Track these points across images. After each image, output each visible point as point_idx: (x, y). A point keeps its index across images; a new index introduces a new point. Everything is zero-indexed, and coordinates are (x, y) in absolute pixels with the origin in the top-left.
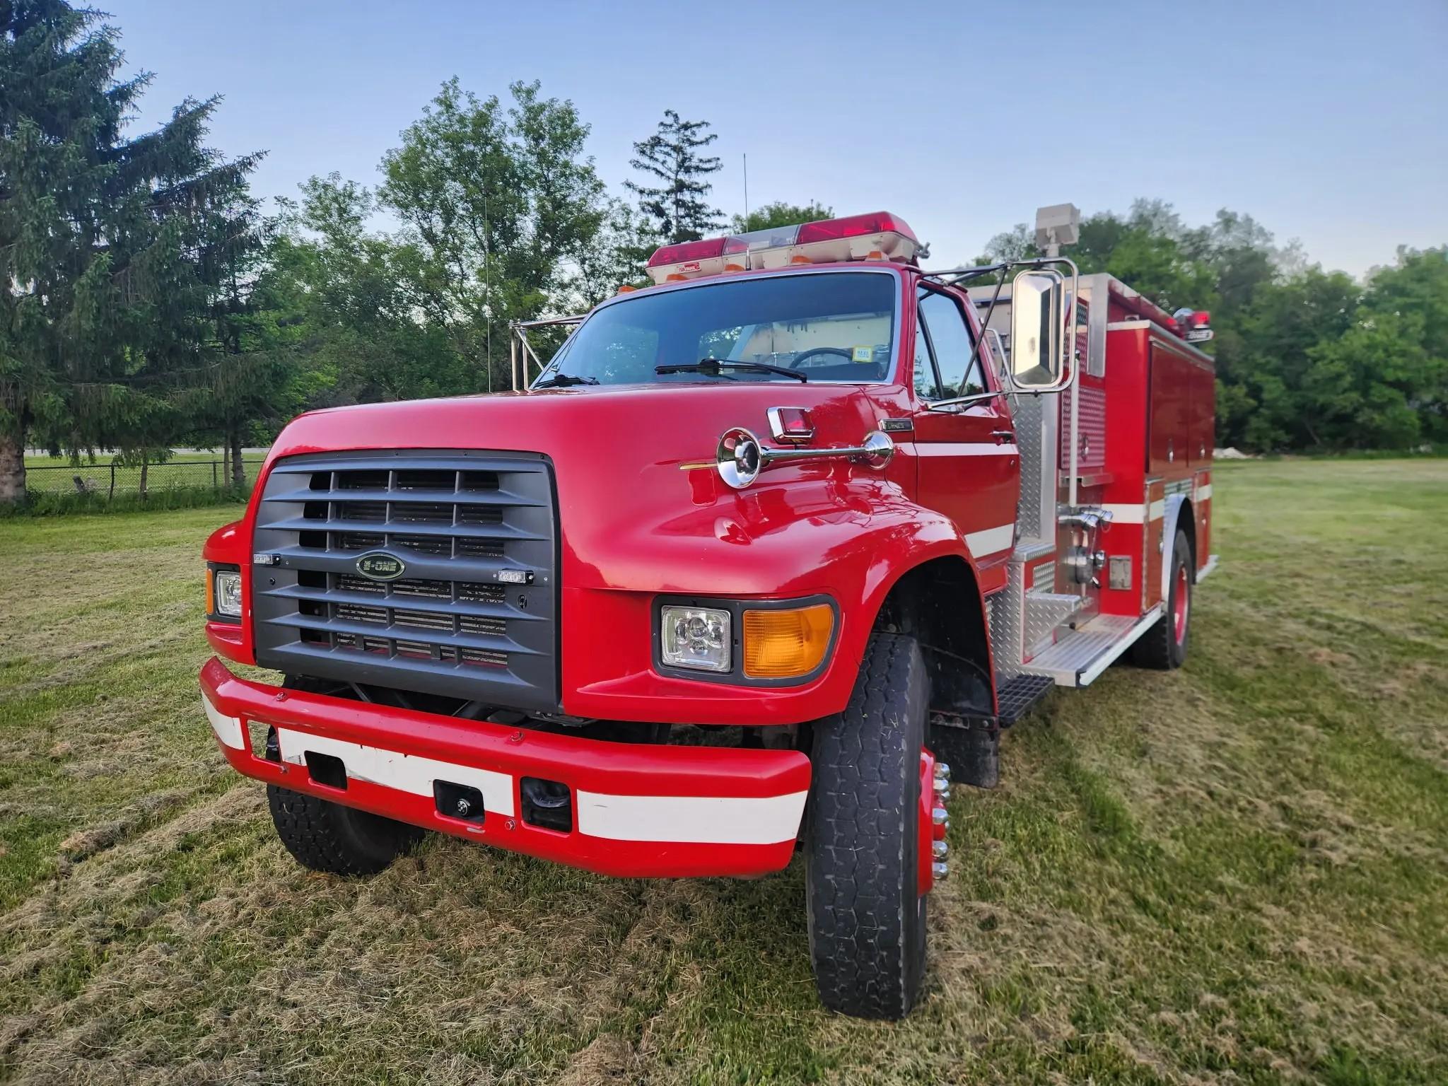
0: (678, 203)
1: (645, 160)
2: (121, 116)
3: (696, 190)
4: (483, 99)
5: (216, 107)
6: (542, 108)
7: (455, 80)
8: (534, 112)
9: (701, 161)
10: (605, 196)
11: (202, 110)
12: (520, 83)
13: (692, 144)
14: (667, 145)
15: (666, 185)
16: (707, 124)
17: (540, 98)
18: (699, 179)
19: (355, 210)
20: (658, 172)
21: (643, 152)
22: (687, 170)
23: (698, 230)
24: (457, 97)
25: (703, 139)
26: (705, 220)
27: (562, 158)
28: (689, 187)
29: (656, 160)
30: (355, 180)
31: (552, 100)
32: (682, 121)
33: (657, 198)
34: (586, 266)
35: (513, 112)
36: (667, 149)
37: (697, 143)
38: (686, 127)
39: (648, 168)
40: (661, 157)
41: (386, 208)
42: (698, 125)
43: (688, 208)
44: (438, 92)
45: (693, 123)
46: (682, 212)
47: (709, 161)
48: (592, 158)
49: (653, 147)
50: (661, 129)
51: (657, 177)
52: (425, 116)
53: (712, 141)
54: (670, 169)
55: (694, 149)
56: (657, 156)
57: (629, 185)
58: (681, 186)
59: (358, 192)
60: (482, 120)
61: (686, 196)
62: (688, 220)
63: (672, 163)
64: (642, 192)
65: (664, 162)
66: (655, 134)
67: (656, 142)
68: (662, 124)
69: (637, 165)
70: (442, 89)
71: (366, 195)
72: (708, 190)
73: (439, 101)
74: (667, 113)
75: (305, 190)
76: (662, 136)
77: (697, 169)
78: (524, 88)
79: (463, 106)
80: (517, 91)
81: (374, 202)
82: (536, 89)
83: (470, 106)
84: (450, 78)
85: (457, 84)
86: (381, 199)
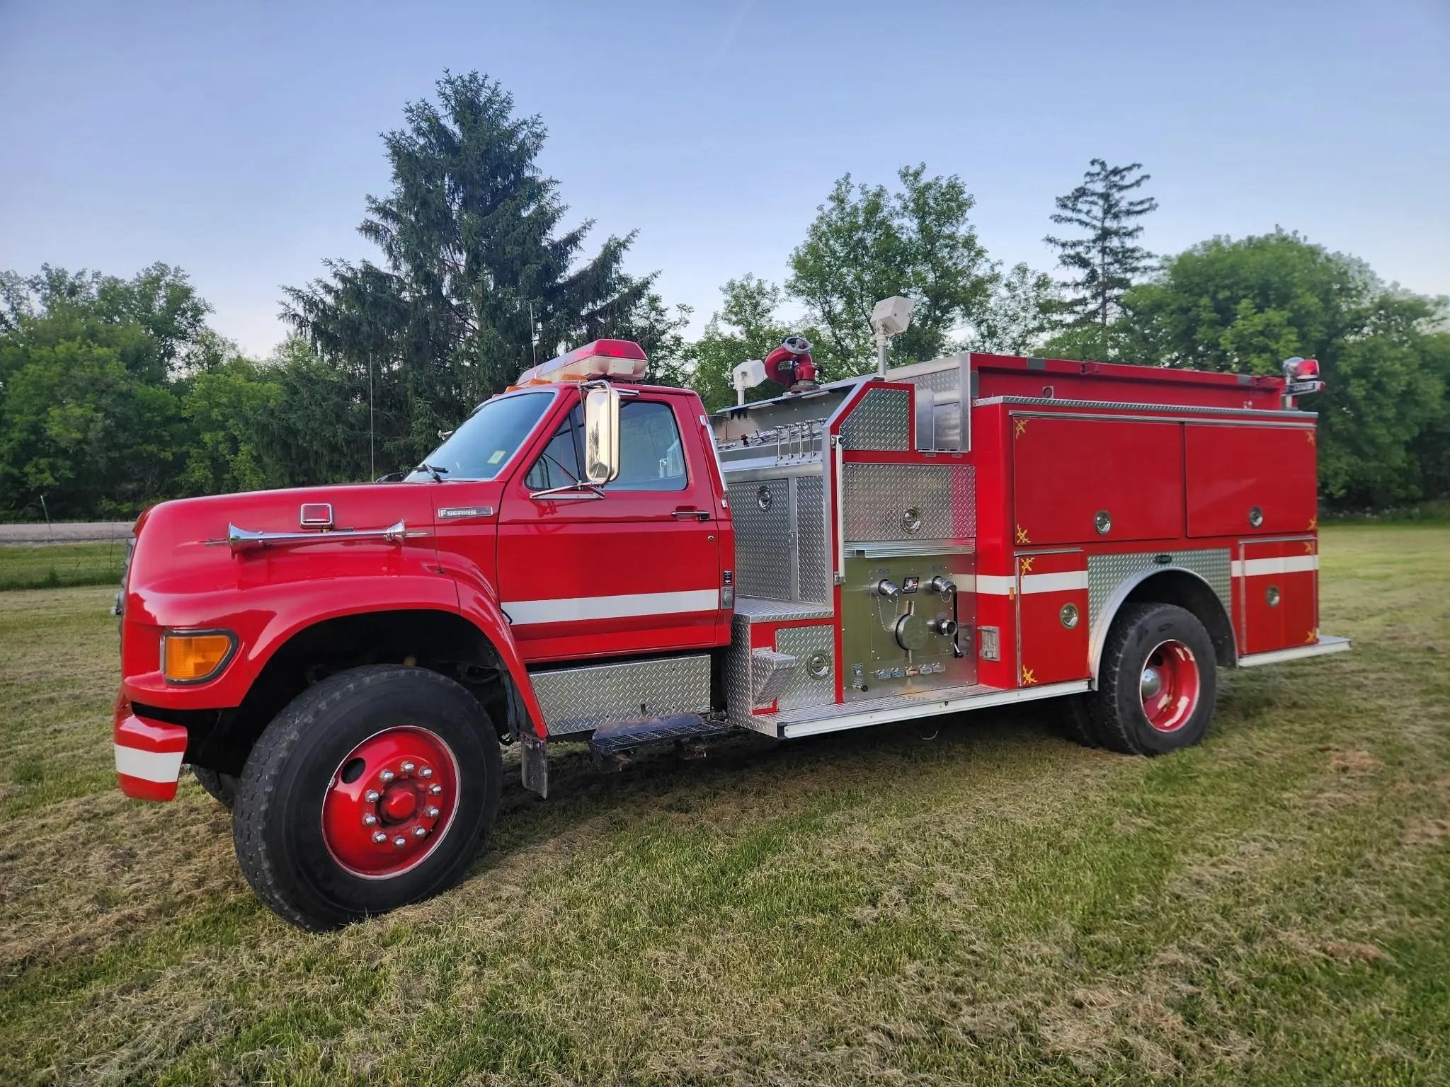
0: (1103, 251)
1: (1068, 214)
2: (570, 256)
3: (1125, 234)
4: (872, 189)
5: (633, 240)
6: (928, 186)
7: (848, 176)
8: (921, 192)
9: (1131, 204)
10: (987, 260)
11: (623, 245)
12: (908, 168)
13: (1121, 188)
14: (1093, 194)
15: (1090, 234)
16: (1139, 166)
17: (926, 178)
18: (1129, 223)
19: (765, 303)
20: (1081, 222)
21: (1065, 206)
22: (1116, 216)
23: (1129, 275)
24: (848, 191)
25: (1133, 181)
26: (1135, 264)
27: (947, 230)
28: (1116, 233)
29: (1080, 211)
30: (763, 279)
31: (937, 179)
32: (1110, 168)
33: (1080, 249)
34: (982, 328)
35: (899, 196)
36: (1095, 198)
37: (1127, 187)
38: (1115, 172)
39: (1070, 220)
40: (1085, 207)
41: (793, 298)
42: (1129, 169)
43: (1116, 254)
44: (831, 189)
45: (1121, 167)
46: (1108, 259)
47: (1142, 202)
48: (972, 227)
49: (1076, 198)
50: (1088, 179)
51: (1081, 228)
52: (820, 213)
53: (1144, 183)
54: (1095, 218)
55: (1124, 193)
56: (1080, 206)
57: (1050, 240)
58: (1106, 234)
59: (768, 287)
60: (874, 208)
61: (1115, 243)
62: (1117, 266)
63: (1097, 211)
64: (1064, 245)
65: (1088, 212)
66: (1080, 184)
67: (1081, 192)
68: (1088, 174)
69: (1058, 219)
70: (836, 186)
71: (775, 290)
72: (1140, 234)
73: (832, 198)
74: (1093, 163)
75: (725, 292)
76: (1089, 186)
77: (1128, 213)
78: (911, 171)
79: (855, 198)
80: (904, 176)
81: (782, 294)
82: (922, 171)
83: (861, 197)
84: (844, 175)
85: (850, 180)
86: (789, 291)
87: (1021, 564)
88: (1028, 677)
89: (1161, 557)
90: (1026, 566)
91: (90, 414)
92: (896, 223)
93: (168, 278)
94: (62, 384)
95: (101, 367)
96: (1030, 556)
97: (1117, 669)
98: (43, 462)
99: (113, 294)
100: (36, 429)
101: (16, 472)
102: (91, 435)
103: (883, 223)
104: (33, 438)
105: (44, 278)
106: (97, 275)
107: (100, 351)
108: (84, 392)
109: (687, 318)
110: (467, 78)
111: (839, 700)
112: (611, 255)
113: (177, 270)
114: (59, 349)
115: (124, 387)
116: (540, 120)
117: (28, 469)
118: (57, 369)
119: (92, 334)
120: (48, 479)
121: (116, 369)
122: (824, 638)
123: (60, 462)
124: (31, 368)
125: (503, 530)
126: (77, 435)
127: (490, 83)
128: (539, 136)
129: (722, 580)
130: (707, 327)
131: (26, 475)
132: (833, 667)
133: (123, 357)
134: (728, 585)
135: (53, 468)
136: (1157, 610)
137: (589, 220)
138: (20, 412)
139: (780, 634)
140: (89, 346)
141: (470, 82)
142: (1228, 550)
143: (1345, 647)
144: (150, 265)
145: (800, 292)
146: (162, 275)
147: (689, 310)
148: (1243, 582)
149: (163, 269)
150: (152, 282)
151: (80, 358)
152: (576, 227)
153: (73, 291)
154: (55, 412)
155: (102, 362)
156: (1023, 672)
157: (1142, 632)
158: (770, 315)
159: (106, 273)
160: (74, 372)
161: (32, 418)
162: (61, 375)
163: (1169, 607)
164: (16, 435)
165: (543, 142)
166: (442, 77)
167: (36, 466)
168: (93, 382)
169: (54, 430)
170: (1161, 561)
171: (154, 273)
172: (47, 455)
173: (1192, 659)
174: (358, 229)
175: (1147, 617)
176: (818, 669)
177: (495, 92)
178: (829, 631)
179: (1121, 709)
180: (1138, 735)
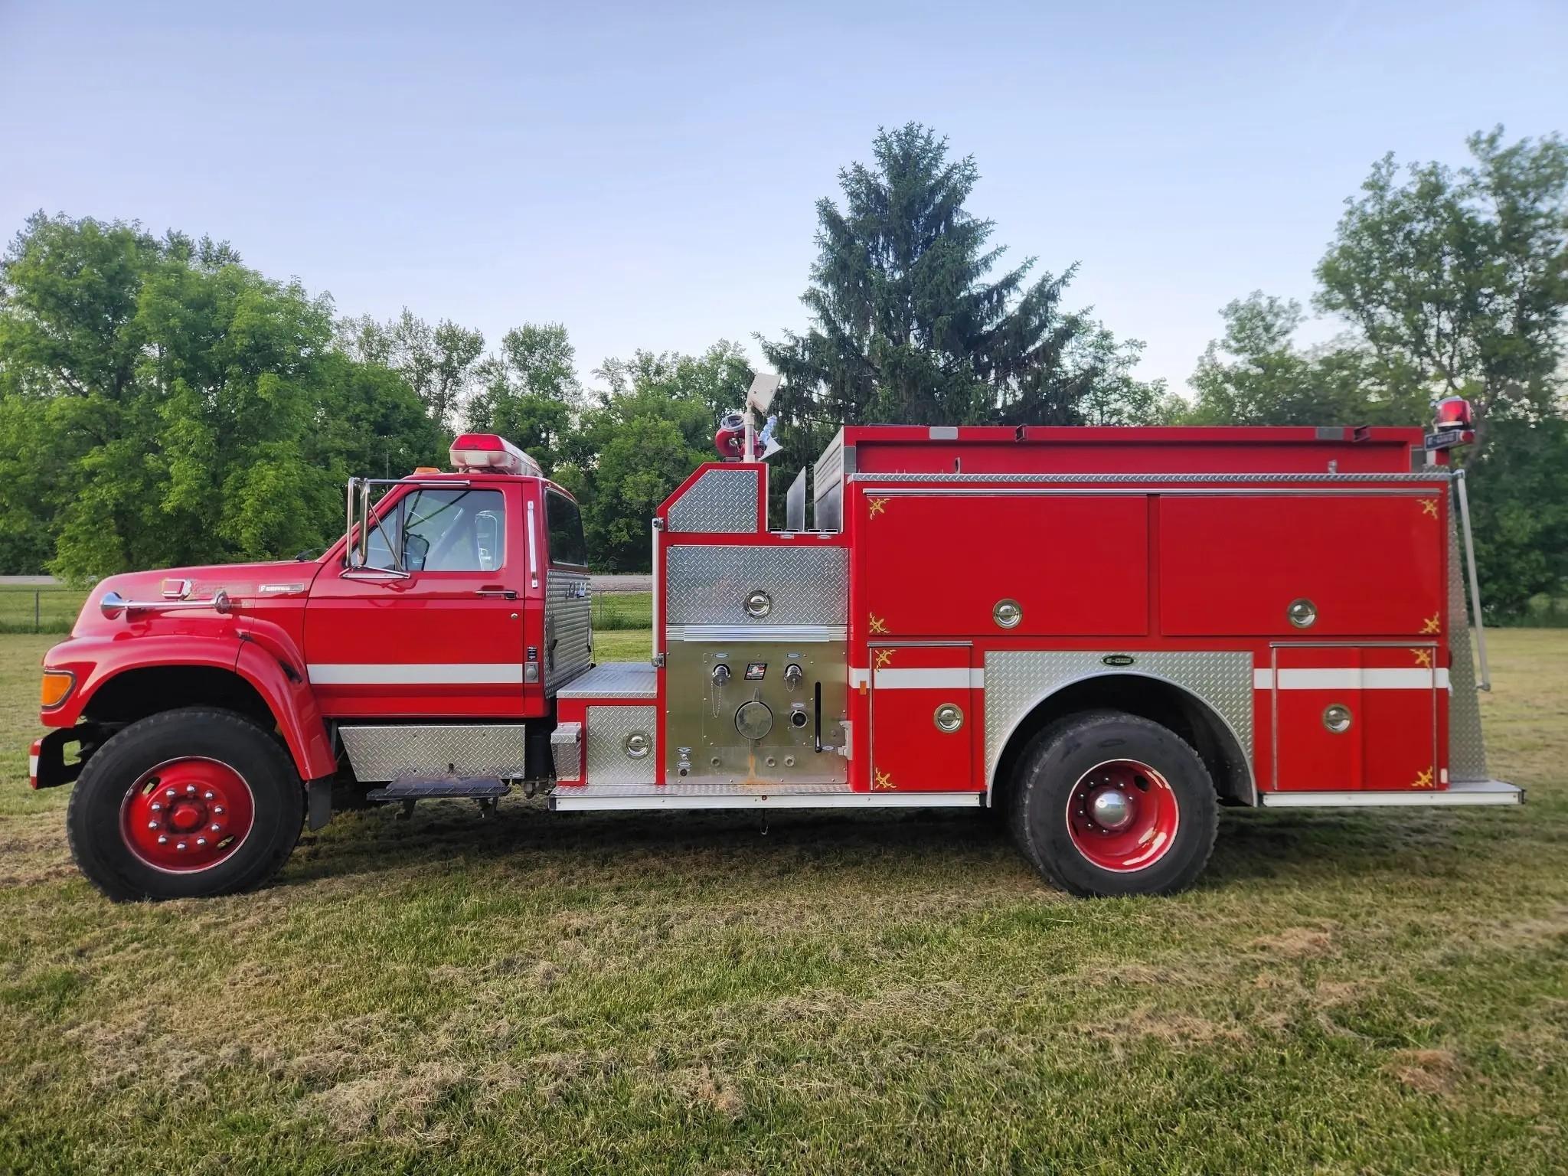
4: (1425, 166)
5: (1075, 273)
6: (1513, 152)
7: (1391, 154)
8: (1500, 162)
11: (1062, 281)
12: (1478, 133)
17: (1505, 144)
19: (1281, 323)
24: (1391, 174)
27: (1541, 206)
30: (1275, 295)
31: (1523, 141)
35: (1467, 171)
44: (1366, 173)
52: (1348, 207)
59: (1284, 304)
60: (1431, 190)
70: (1373, 170)
71: (1295, 306)
73: (1368, 186)
75: (1226, 315)
78: (1484, 137)
79: (1403, 181)
80: (1475, 144)
81: (1307, 309)
82: (1500, 134)
83: (1412, 179)
84: (1384, 155)
85: (1393, 160)
86: (1321, 306)
87: (875, 656)
88: (883, 781)
89: (1114, 657)
90: (883, 657)
91: (655, 479)
92: (1464, 204)
93: (729, 354)
94: (635, 455)
95: (664, 438)
96: (888, 648)
97: (1031, 786)
98: (622, 522)
99: (687, 373)
100: (617, 494)
101: (602, 530)
102: (655, 498)
103: (1450, 206)
104: (615, 501)
105: (637, 362)
106: (676, 355)
107: (664, 424)
108: (651, 461)
109: (1138, 354)
110: (903, 131)
111: (661, 781)
112: (1045, 295)
113: (736, 345)
114: (635, 424)
115: (680, 455)
116: (972, 161)
117: (610, 528)
118: (632, 441)
119: (661, 410)
120: (625, 537)
121: (676, 438)
122: (646, 719)
123: (634, 522)
124: (615, 441)
125: (312, 605)
126: (644, 499)
127: (924, 132)
128: (969, 179)
129: (526, 654)
130: (1201, 359)
131: (609, 532)
132: (654, 749)
133: (682, 426)
134: (533, 660)
135: (629, 527)
136: (1101, 721)
137: (1029, 258)
138: (607, 480)
139: (591, 710)
140: (656, 421)
141: (906, 135)
142: (1249, 655)
143: (1512, 800)
144: (715, 342)
145: (1332, 307)
146: (725, 351)
147: (1141, 346)
148: (1274, 696)
149: (724, 344)
150: (718, 358)
151: (649, 431)
152: (1014, 268)
153: (659, 372)
154: (629, 479)
155: (665, 433)
156: (875, 776)
157: (1072, 747)
158: (1288, 337)
159: (682, 354)
160: (644, 443)
161: (614, 484)
162: (636, 446)
163: (1125, 718)
164: (603, 499)
165: (974, 184)
166: (877, 135)
167: (617, 525)
168: (658, 452)
169: (628, 494)
170: (1113, 662)
171: (718, 350)
172: (626, 516)
173: (1168, 786)
174: (802, 299)
175: (1084, 728)
176: (636, 748)
177: (928, 141)
178: (652, 710)
179: (1033, 834)
180: (1059, 868)
